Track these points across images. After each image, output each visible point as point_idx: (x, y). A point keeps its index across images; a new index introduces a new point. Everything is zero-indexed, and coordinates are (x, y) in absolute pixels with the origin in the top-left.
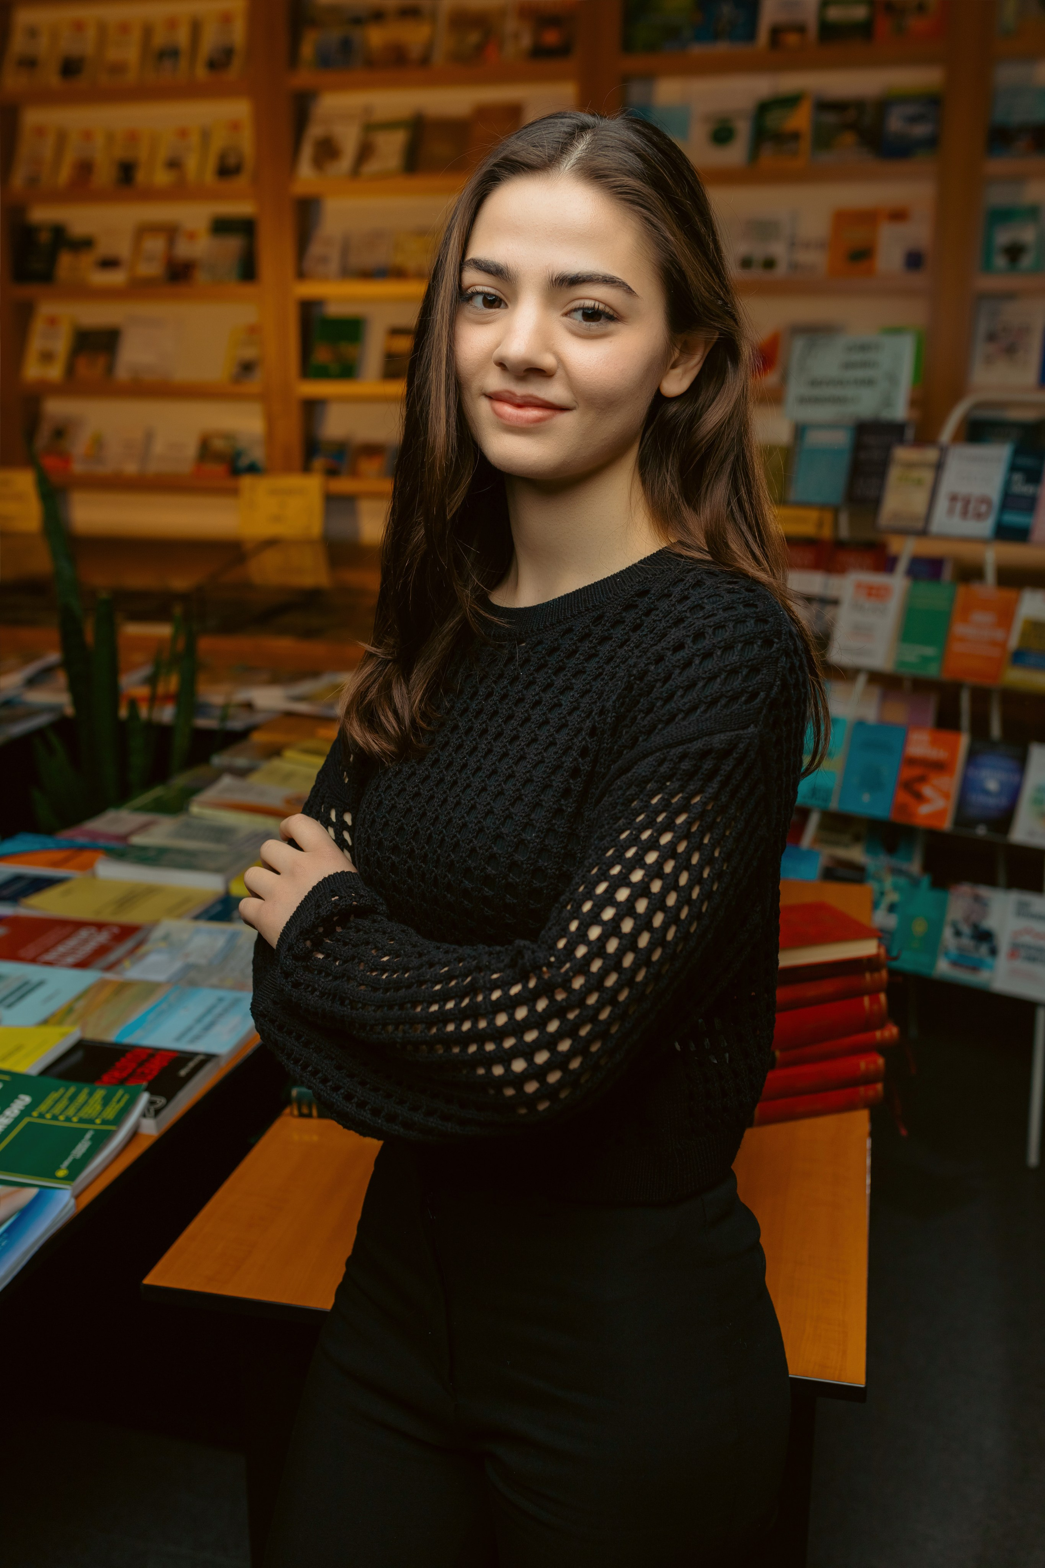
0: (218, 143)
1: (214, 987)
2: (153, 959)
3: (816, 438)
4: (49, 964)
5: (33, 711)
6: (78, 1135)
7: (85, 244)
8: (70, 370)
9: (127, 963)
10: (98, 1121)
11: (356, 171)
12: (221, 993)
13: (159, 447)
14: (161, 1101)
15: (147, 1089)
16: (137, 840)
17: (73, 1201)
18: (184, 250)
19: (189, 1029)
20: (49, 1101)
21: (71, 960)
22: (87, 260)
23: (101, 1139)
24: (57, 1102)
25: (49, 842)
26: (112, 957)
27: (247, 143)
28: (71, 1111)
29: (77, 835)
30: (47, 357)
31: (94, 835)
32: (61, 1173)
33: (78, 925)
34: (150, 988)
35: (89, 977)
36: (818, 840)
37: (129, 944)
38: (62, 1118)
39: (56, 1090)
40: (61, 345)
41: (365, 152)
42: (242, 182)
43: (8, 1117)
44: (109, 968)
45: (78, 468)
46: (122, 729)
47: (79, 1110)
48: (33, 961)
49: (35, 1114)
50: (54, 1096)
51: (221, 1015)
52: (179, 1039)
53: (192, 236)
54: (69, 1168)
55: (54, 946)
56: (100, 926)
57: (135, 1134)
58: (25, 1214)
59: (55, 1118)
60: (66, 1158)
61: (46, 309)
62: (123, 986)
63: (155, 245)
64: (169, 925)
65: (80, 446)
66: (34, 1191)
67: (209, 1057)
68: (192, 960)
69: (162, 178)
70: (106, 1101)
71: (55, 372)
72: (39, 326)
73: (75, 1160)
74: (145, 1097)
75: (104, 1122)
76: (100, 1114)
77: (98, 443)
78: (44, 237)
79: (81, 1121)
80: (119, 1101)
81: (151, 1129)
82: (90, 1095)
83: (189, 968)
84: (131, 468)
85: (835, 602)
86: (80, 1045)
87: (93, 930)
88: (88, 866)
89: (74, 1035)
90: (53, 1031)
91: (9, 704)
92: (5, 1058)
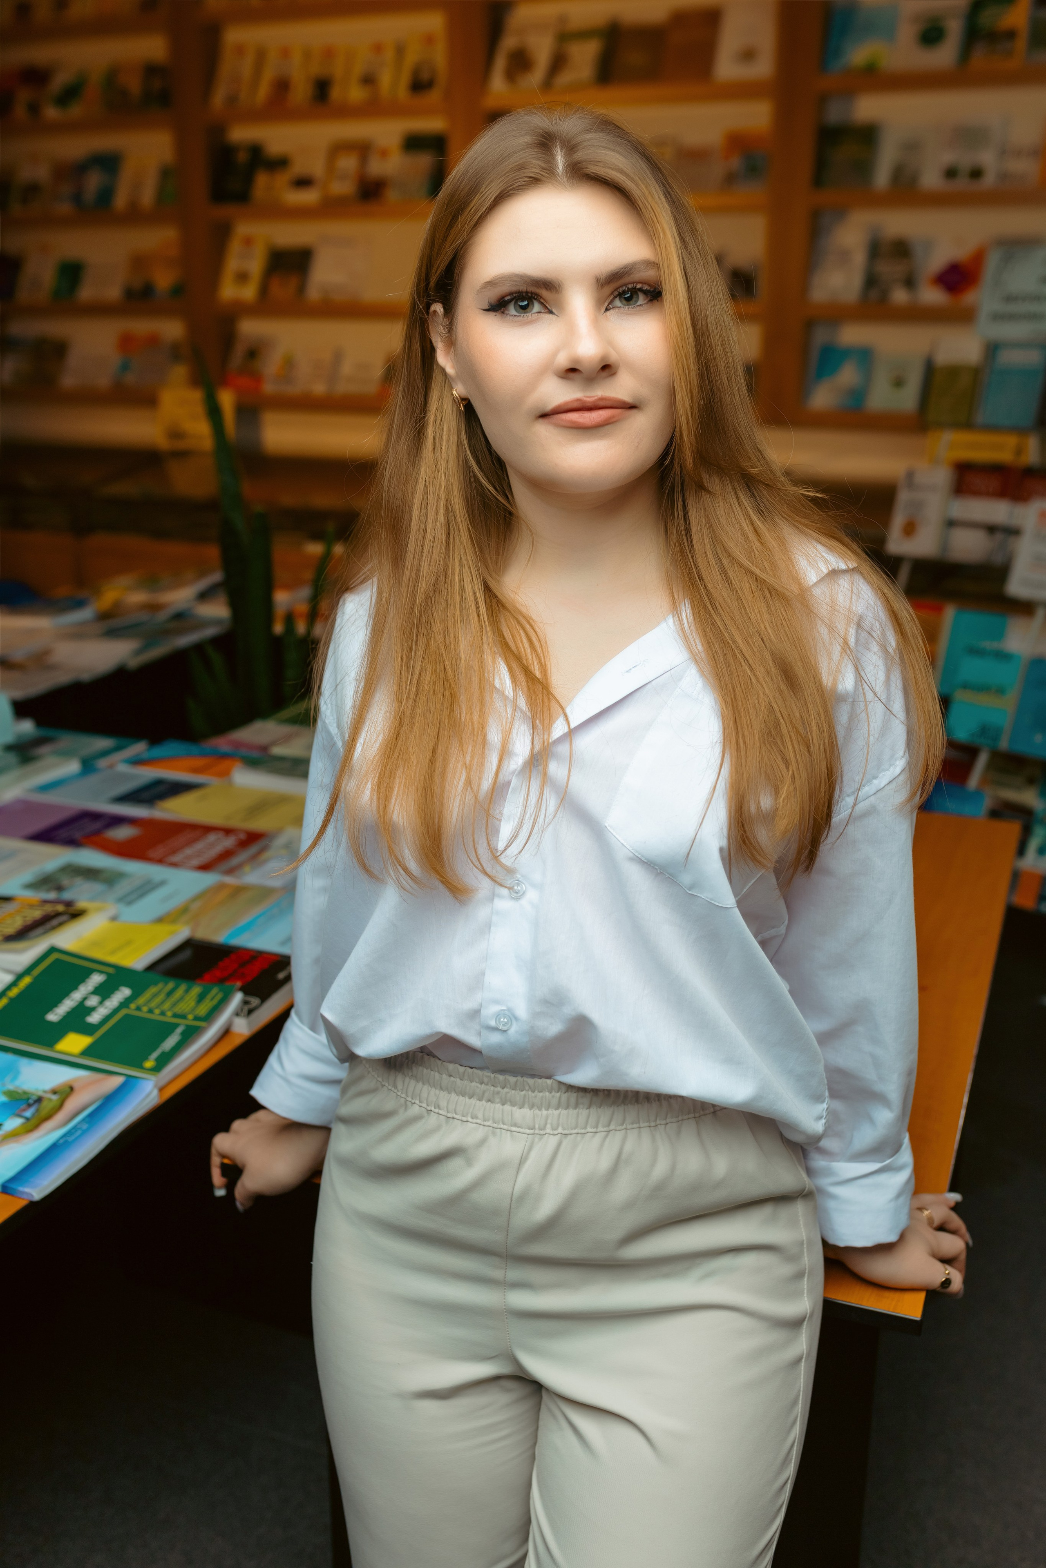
0: (412, 58)
2: (273, 865)
3: (1010, 358)
4: (174, 865)
5: (203, 623)
6: (170, 1028)
7: (280, 163)
8: (264, 290)
9: (247, 869)
10: (190, 1017)
11: (548, 84)
13: (347, 368)
14: (255, 1001)
15: (242, 989)
16: (277, 751)
17: (155, 1092)
18: (377, 168)
20: (148, 995)
21: (196, 862)
22: (282, 179)
23: (190, 1034)
24: (155, 996)
25: (194, 749)
26: (235, 861)
27: (440, 57)
28: (166, 1006)
29: (222, 743)
30: (242, 277)
31: (238, 745)
32: (149, 1064)
33: (207, 829)
34: (264, 893)
35: (209, 879)
36: (984, 781)
37: (253, 849)
38: (157, 1011)
39: (156, 984)
40: (256, 266)
41: (558, 62)
42: (434, 96)
43: (107, 1008)
44: (230, 872)
45: (269, 388)
46: (278, 641)
47: (174, 1005)
48: (160, 861)
49: (133, 1006)
50: (153, 990)
52: (283, 943)
53: (384, 153)
54: (157, 1060)
55: (181, 848)
56: (228, 831)
57: (226, 1032)
58: (109, 1101)
59: (151, 1011)
60: (154, 1050)
61: (244, 229)
62: (238, 891)
63: (348, 163)
64: (292, 833)
65: (271, 366)
69: (356, 94)
70: (201, 998)
71: (249, 293)
72: (235, 246)
73: (163, 1053)
74: (238, 997)
75: (196, 1018)
76: (193, 1010)
77: (289, 363)
78: (242, 157)
79: (175, 1016)
80: (212, 999)
81: (243, 1028)
82: (187, 991)
84: (319, 389)
85: (1013, 532)
86: (188, 944)
87: (221, 835)
88: (225, 774)
89: (180, 933)
90: (165, 928)
91: (179, 616)
92: (113, 952)
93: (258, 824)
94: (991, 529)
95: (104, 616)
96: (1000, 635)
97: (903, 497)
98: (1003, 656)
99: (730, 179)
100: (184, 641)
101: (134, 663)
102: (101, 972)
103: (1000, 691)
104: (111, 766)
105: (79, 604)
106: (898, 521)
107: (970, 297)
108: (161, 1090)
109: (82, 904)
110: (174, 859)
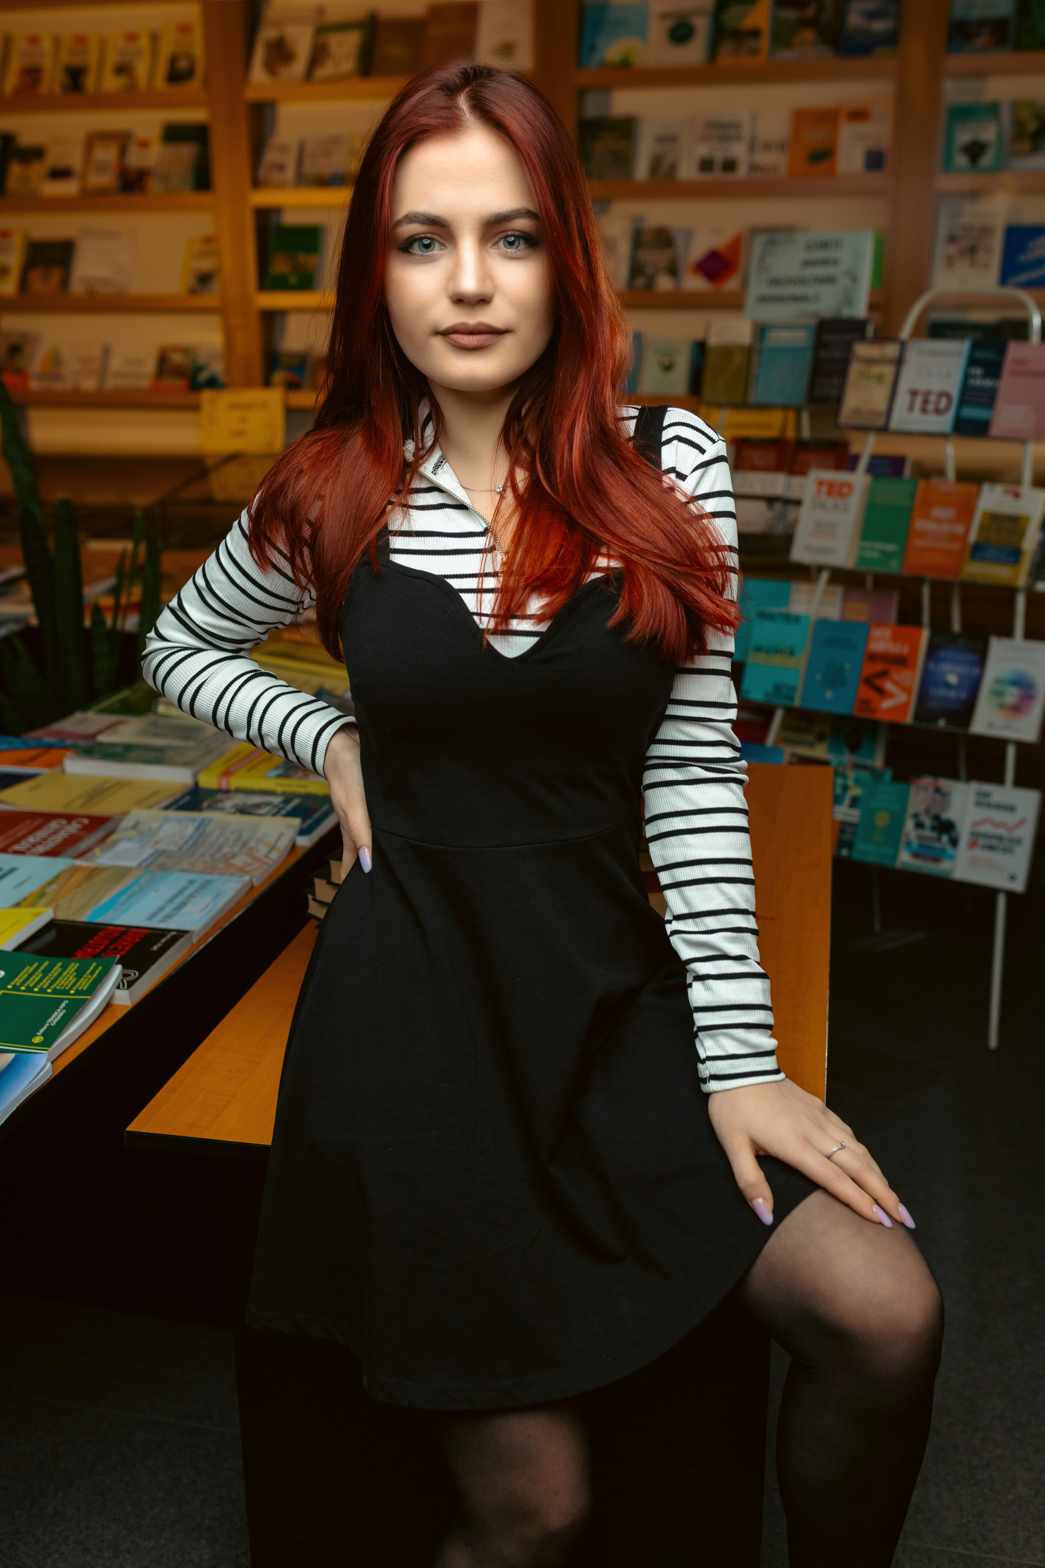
0: (168, 47)
1: (184, 870)
2: (122, 846)
3: (778, 338)
4: (20, 853)
6: (53, 1005)
7: (36, 153)
8: (24, 284)
9: (97, 851)
10: (72, 992)
11: (309, 74)
12: (192, 876)
13: (116, 363)
14: (134, 973)
15: (120, 962)
16: (103, 738)
17: (49, 1064)
18: (136, 159)
19: (161, 909)
20: (23, 974)
21: (41, 849)
22: (37, 170)
23: (75, 1009)
24: (31, 975)
25: (16, 742)
26: (83, 846)
27: (197, 46)
28: (45, 983)
29: (44, 736)
31: (61, 735)
32: (37, 1040)
33: (49, 817)
34: (121, 873)
35: (60, 864)
36: (780, 739)
37: (100, 833)
38: (36, 989)
39: (31, 964)
40: (15, 260)
41: (319, 54)
42: (194, 87)
44: (81, 855)
45: (35, 385)
46: (87, 633)
47: (53, 982)
48: (4, 850)
49: (10, 986)
50: (29, 969)
51: (191, 896)
52: (150, 918)
53: (144, 144)
54: (44, 1035)
55: (25, 836)
56: (70, 818)
57: (108, 1006)
58: (4, 1076)
60: (42, 1027)
62: (93, 872)
63: (107, 154)
64: (138, 814)
65: (36, 363)
66: (12, 1056)
67: (181, 934)
68: (161, 847)
69: (112, 83)
70: (79, 974)
71: (8, 288)
73: (50, 1027)
74: (118, 969)
75: (78, 992)
76: (74, 985)
77: (56, 359)
79: (55, 992)
80: (92, 973)
81: (125, 1000)
82: (64, 968)
83: (159, 853)
84: (89, 384)
85: (795, 501)
86: (51, 925)
87: (64, 822)
88: (59, 762)
89: (44, 915)
90: (26, 912)
93: (100, 809)
94: (771, 500)
96: (785, 599)
98: (792, 619)
103: (791, 653)
107: (731, 284)
108: (54, 1062)
110: (17, 847)
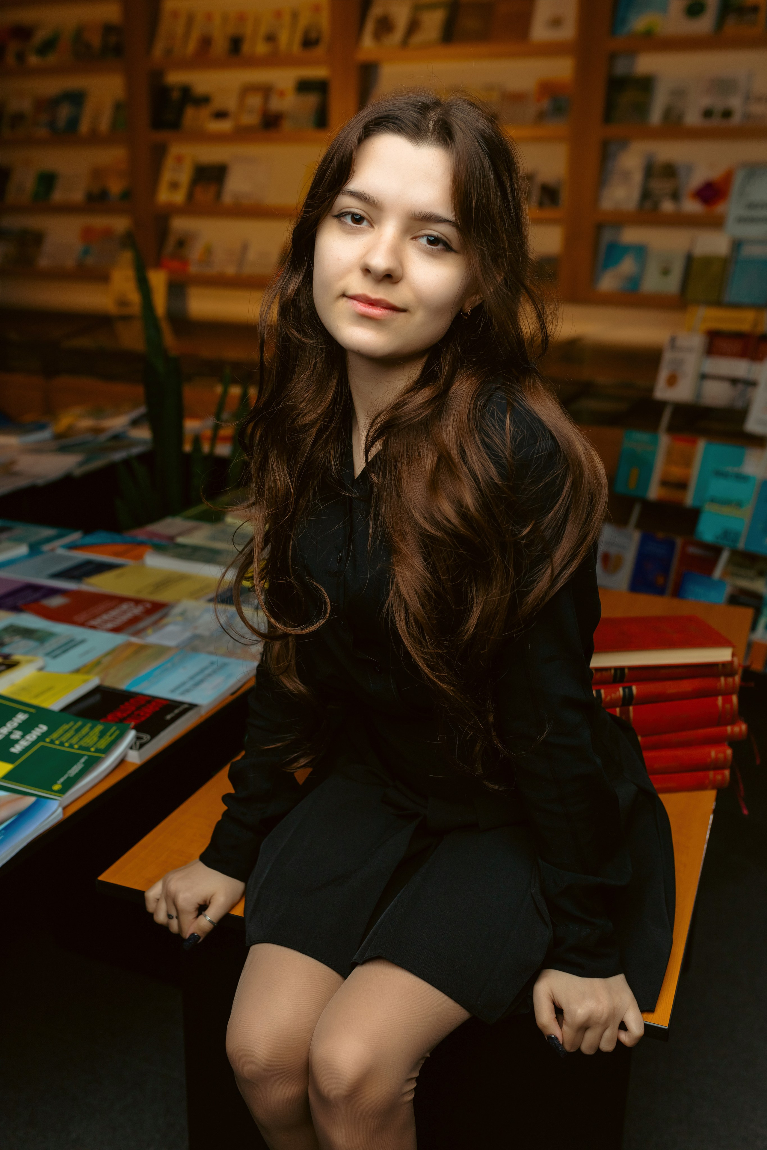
0: (304, 21)
1: (210, 653)
2: (170, 628)
3: (750, 251)
4: (93, 627)
5: (134, 443)
6: (76, 758)
7: (204, 100)
8: (190, 196)
9: (150, 631)
10: (93, 749)
11: (405, 42)
12: (214, 658)
13: (252, 255)
14: (146, 737)
15: (135, 728)
16: (181, 540)
17: (60, 810)
18: (276, 105)
19: (183, 684)
20: (60, 731)
21: (110, 625)
22: (205, 112)
23: (92, 763)
24: (66, 731)
25: (117, 538)
26: (141, 625)
27: (324, 21)
28: (75, 740)
29: (140, 534)
30: (174, 186)
31: (152, 535)
32: (56, 787)
33: (121, 600)
34: (161, 650)
35: (119, 639)
36: (725, 573)
37: (156, 617)
38: (67, 744)
39: (68, 723)
40: (185, 177)
41: (413, 27)
42: (320, 51)
43: (27, 740)
44: (136, 634)
45: (193, 269)
46: (187, 457)
47: (81, 739)
48: (83, 624)
49: (48, 740)
50: (65, 727)
51: (210, 675)
52: (173, 691)
53: (282, 94)
54: (64, 783)
55: (100, 614)
56: (137, 602)
57: (122, 761)
58: (22, 816)
59: (62, 744)
60: (62, 776)
61: (176, 149)
62: (143, 648)
63: (255, 101)
64: (187, 604)
65: (195, 253)
66: (32, 799)
67: (192, 706)
68: (199, 631)
69: (261, 48)
70: (102, 734)
71: (179, 197)
72: (169, 162)
73: (69, 778)
74: (131, 735)
75: (97, 751)
76: (95, 744)
77: (209, 251)
78: (176, 95)
79: (81, 748)
80: (111, 736)
81: (136, 758)
82: (92, 728)
83: (196, 637)
84: (231, 270)
85: (752, 384)
86: (97, 690)
87: (132, 604)
88: (139, 557)
89: (93, 682)
90: (80, 677)
91: (117, 437)
92: (37, 696)
93: (160, 597)
94: (734, 381)
95: (58, 437)
96: (739, 462)
97: (668, 356)
98: (742, 478)
99: (541, 117)
100: (118, 456)
101: (78, 472)
102: (25, 712)
103: (739, 504)
104: (53, 550)
105: (41, 427)
106: (663, 374)
107: (720, 208)
108: (64, 809)
109: (16, 657)
110: (93, 623)
